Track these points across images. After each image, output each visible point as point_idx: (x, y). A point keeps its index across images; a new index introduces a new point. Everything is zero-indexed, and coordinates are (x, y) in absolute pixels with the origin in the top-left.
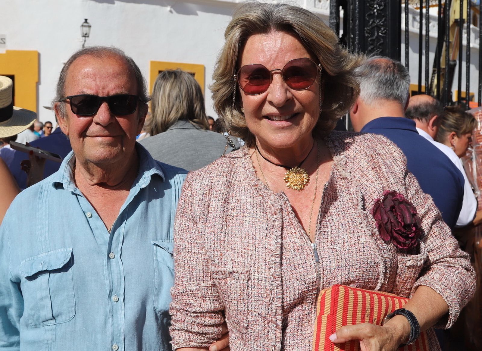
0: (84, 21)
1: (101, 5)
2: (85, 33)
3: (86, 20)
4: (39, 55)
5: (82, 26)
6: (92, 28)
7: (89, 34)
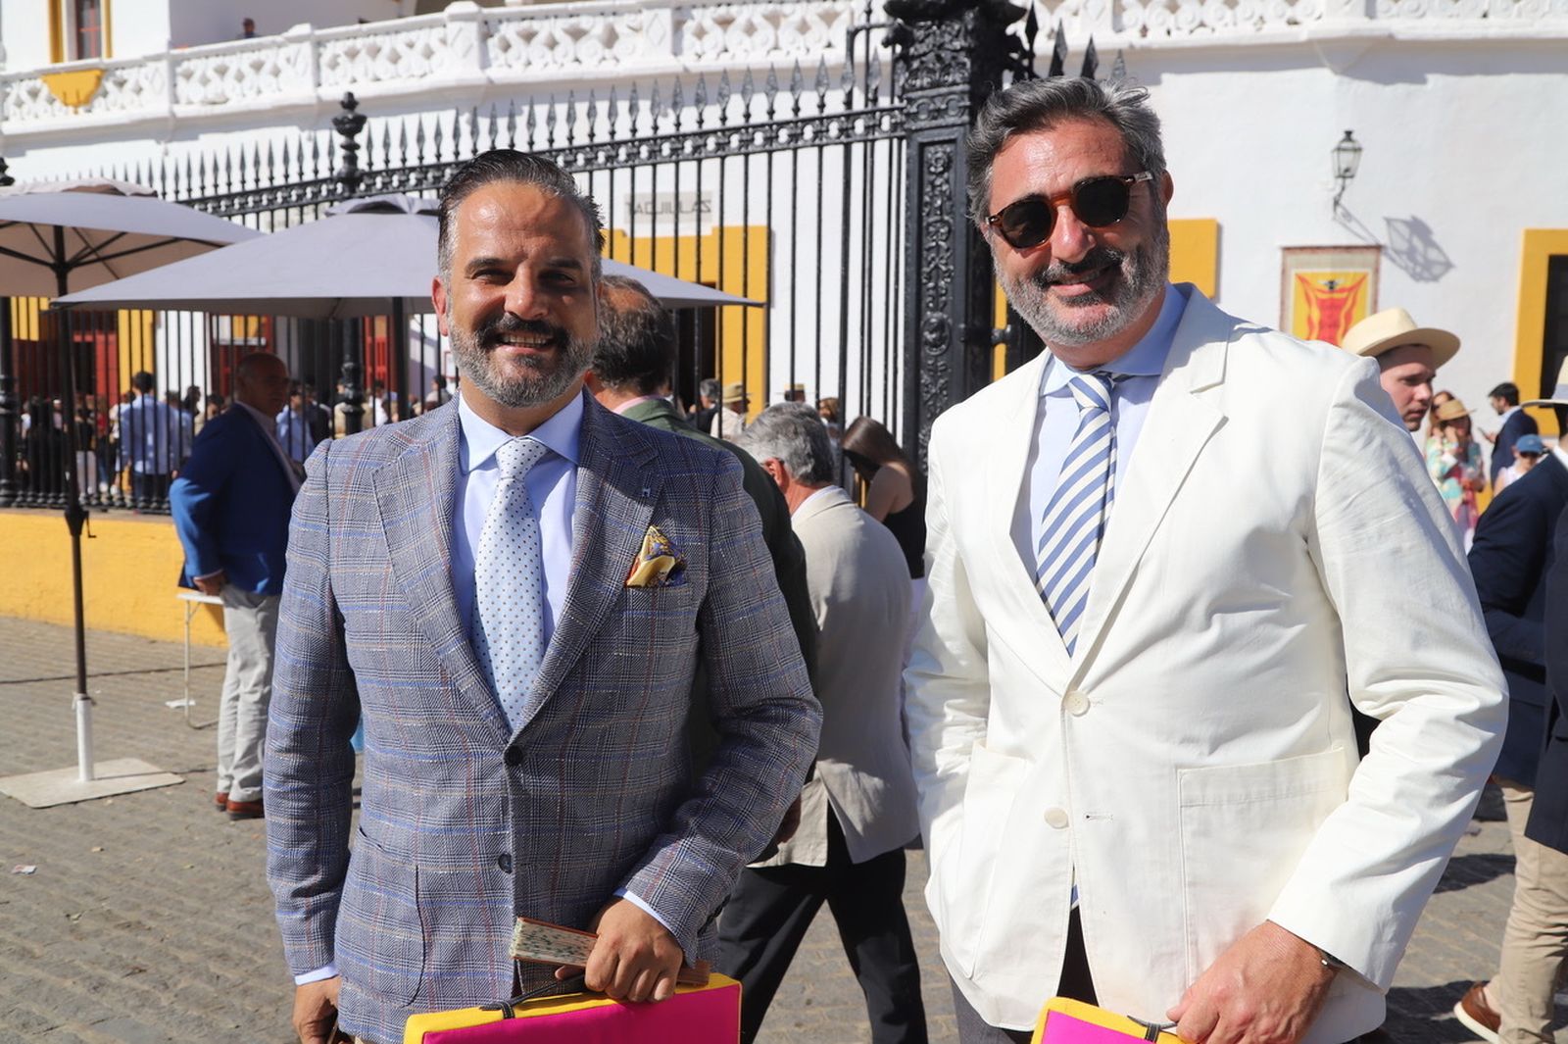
0: (1342, 136)
1: (1389, 89)
2: (1344, 166)
3: (1349, 134)
4: (1219, 229)
5: (1339, 149)
6: (1364, 153)
7: (1356, 168)
